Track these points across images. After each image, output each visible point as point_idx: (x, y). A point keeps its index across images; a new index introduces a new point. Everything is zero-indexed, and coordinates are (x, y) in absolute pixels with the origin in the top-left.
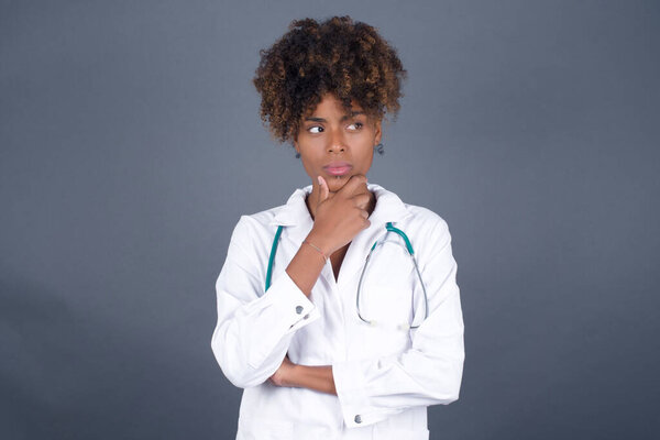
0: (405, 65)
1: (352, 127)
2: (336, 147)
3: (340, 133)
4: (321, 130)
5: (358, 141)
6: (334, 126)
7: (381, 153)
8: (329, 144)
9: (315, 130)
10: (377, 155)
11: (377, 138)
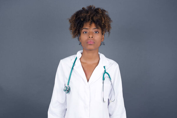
2: (91, 36)
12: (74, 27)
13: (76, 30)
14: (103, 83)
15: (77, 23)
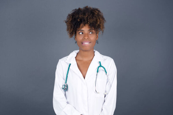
0: (105, 19)
1: (91, 33)
2: (86, 38)
3: (88, 35)
5: (93, 37)
7: (98, 43)
8: (84, 37)
10: (96, 44)
11: (97, 38)
12: (71, 28)
13: (73, 31)
14: (97, 75)
15: (73, 24)
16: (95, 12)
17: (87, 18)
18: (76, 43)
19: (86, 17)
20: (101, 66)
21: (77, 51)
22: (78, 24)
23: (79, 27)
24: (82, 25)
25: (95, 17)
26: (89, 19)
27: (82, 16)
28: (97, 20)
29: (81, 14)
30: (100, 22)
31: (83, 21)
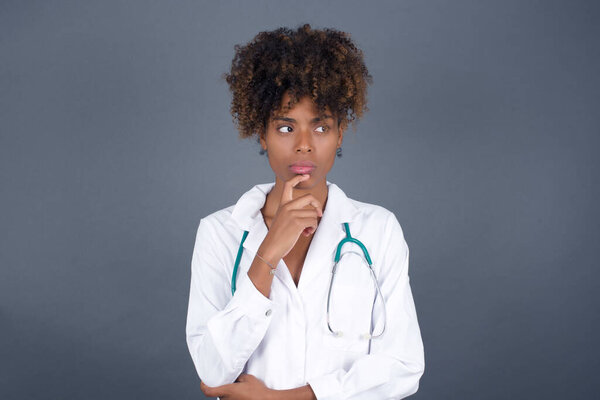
1: (320, 129)
2: (305, 147)
3: (309, 135)
4: (290, 130)
5: (324, 143)
6: (304, 127)
7: (339, 155)
8: (298, 144)
9: (285, 130)
10: (336, 157)
11: (339, 142)
12: (250, 105)
13: (258, 117)
14: (333, 271)
15: (259, 95)
16: (336, 53)
17: (310, 75)
18: (262, 153)
19: (307, 71)
20: (348, 238)
21: (266, 187)
22: (274, 94)
23: (280, 105)
24: (287, 99)
25: (338, 71)
26: (315, 79)
27: (291, 66)
28: (343, 82)
29: (289, 62)
30: (355, 89)
31: (293, 84)
